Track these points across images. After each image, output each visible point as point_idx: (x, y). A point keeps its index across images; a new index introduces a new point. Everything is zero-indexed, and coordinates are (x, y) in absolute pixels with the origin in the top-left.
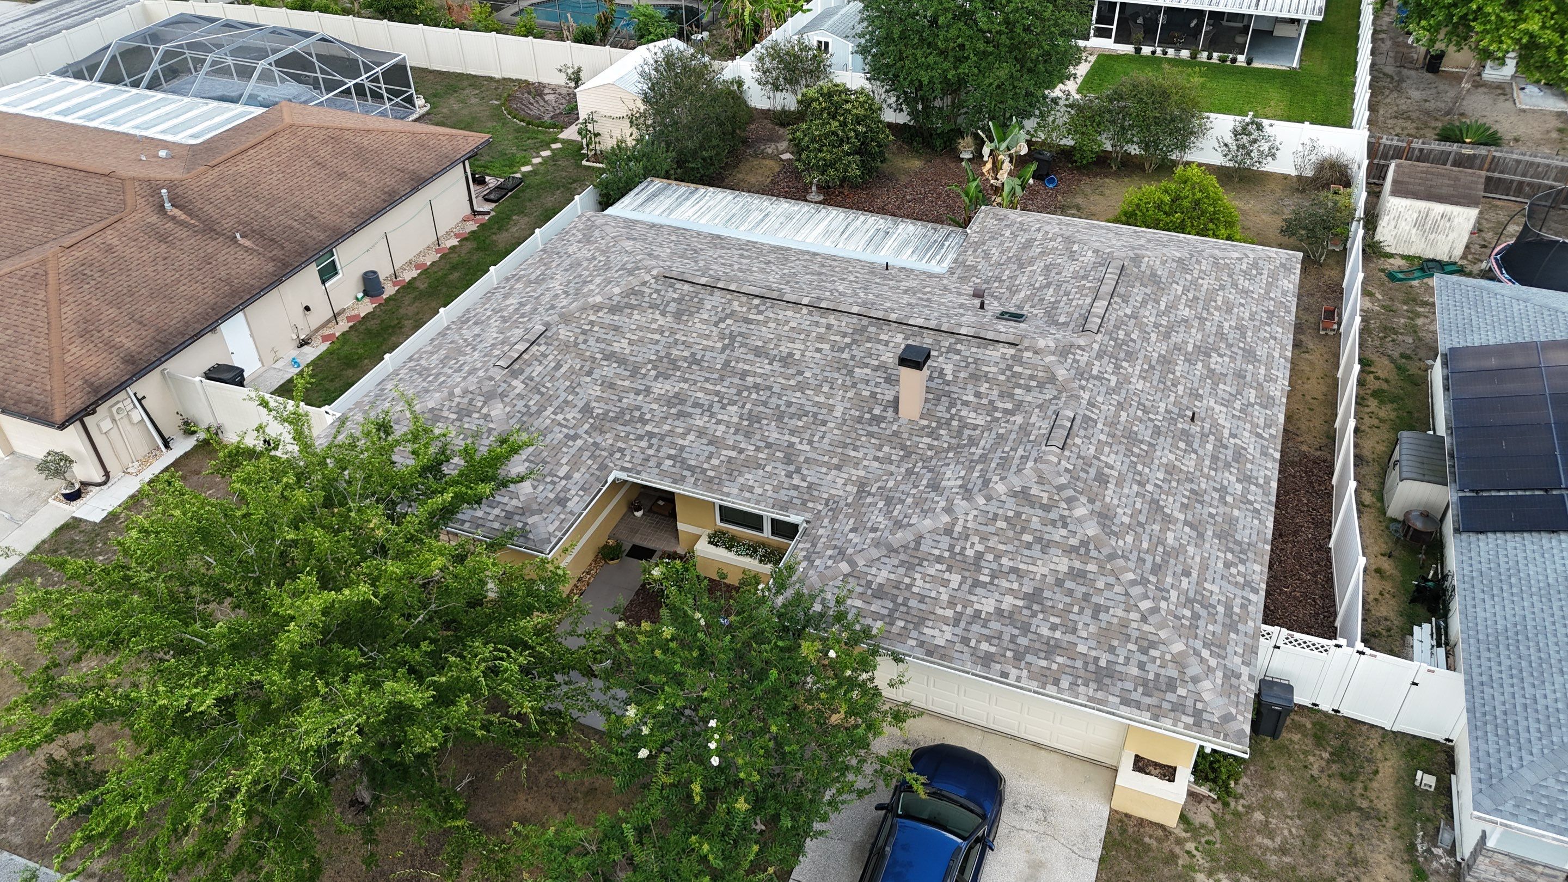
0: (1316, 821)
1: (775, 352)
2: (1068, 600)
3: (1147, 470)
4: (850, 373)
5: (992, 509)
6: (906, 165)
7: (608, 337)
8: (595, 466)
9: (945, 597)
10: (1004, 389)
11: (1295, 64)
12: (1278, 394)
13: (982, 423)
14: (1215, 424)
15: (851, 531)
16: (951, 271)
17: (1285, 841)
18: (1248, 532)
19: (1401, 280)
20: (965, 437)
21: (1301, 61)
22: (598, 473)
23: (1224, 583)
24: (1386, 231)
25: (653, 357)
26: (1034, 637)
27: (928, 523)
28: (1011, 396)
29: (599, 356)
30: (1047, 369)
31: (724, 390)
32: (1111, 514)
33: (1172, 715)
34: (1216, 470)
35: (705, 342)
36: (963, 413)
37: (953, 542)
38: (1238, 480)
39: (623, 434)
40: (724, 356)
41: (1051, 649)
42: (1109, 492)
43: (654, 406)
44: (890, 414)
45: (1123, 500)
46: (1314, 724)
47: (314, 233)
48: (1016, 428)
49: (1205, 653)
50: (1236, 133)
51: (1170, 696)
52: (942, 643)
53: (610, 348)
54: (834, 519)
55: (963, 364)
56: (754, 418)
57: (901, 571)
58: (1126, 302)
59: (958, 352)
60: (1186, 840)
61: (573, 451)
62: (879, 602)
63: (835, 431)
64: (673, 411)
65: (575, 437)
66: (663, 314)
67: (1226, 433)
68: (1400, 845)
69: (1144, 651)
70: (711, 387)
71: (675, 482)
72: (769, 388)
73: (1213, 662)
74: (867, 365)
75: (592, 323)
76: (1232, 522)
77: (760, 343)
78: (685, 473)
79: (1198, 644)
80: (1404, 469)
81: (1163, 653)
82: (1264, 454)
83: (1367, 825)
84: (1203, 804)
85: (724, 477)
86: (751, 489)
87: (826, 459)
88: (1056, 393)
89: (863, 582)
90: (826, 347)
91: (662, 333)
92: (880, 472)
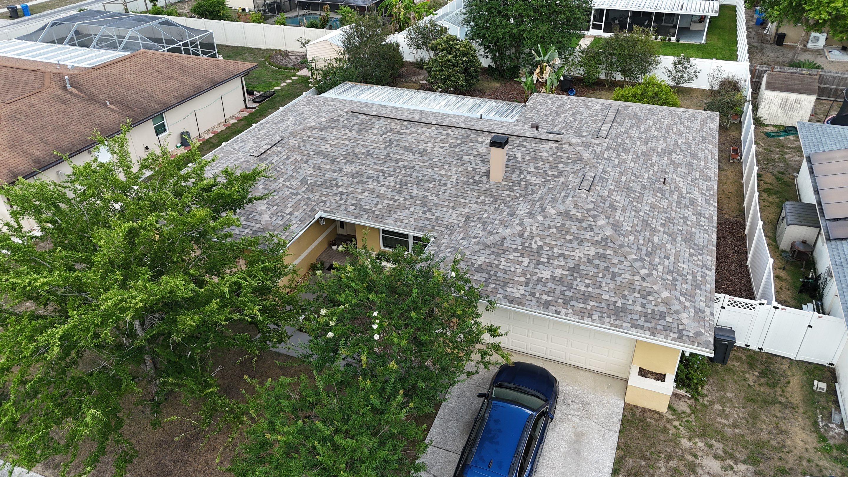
0: (754, 409)
1: (416, 149)
2: (596, 270)
3: (639, 205)
4: (461, 158)
5: (547, 222)
6: (490, 86)
7: (318, 143)
8: (308, 210)
9: (519, 271)
10: (552, 164)
11: (703, 41)
12: (713, 175)
13: (540, 182)
14: (677, 186)
15: (461, 239)
16: (518, 121)
17: (735, 420)
18: (702, 240)
19: (773, 136)
20: (529, 190)
21: (706, 40)
22: (310, 213)
23: (690, 264)
24: (763, 111)
25: (344, 153)
26: (576, 291)
27: (508, 231)
28: (557, 168)
29: (312, 153)
30: (577, 153)
31: (385, 169)
32: (620, 225)
33: (664, 333)
34: (680, 208)
35: (375, 145)
36: (528, 178)
37: (524, 241)
38: (693, 214)
39: (325, 193)
40: (386, 152)
41: (586, 297)
42: (618, 214)
43: (344, 178)
44: (484, 179)
45: (626, 218)
46: (747, 357)
47: (153, 105)
48: (560, 183)
49: (682, 299)
50: (675, 64)
51: (662, 322)
52: (518, 296)
53: (319, 149)
54: (451, 234)
55: (528, 152)
56: (403, 183)
57: (493, 257)
58: (622, 126)
59: (524, 146)
60: (673, 420)
61: (295, 201)
62: (479, 274)
63: (452, 189)
64: (355, 180)
65: (297, 194)
66: (351, 131)
67: (684, 191)
68: (808, 422)
69: (644, 297)
70: (378, 168)
71: (356, 217)
72: (413, 167)
73: (687, 304)
74: (470, 154)
75: (309, 136)
76: (692, 234)
77: (407, 145)
78: (362, 213)
79: (678, 294)
80: (789, 220)
81: (656, 298)
82: (708, 203)
83: (786, 411)
84: (682, 400)
85: (385, 214)
86: (401, 221)
87: (446, 203)
88: (583, 166)
89: (469, 264)
90: (446, 145)
91: (350, 141)
92: (479, 210)
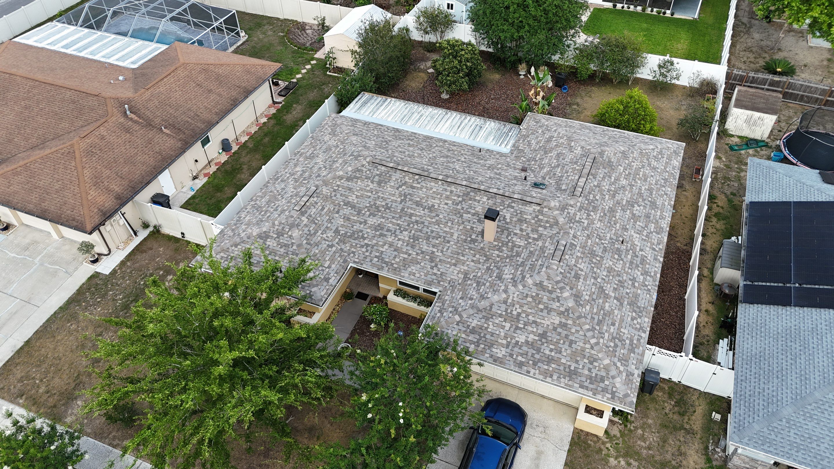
0: (665, 434)
1: (426, 204)
2: (558, 337)
3: (599, 271)
4: (461, 216)
5: (526, 292)
6: (492, 77)
7: (346, 193)
8: (342, 261)
9: (502, 334)
10: (534, 227)
11: (696, 16)
12: (665, 226)
13: (523, 244)
14: (633, 245)
15: (461, 298)
16: (512, 152)
17: (651, 443)
18: (644, 301)
19: (736, 150)
20: (514, 251)
21: (699, 14)
22: (343, 264)
23: (630, 328)
24: (730, 124)
25: (368, 205)
26: (542, 355)
27: (496, 298)
28: (537, 231)
29: (342, 203)
30: (555, 218)
31: (401, 223)
32: (580, 295)
33: (602, 393)
34: (631, 269)
35: (392, 198)
36: (514, 239)
37: (507, 307)
38: (642, 274)
39: (354, 244)
40: (401, 206)
41: (550, 360)
42: (580, 284)
43: (369, 230)
44: (480, 238)
45: (587, 287)
46: (669, 388)
47: (199, 125)
48: (538, 248)
49: (619, 364)
50: (660, 67)
51: (602, 385)
52: (501, 356)
53: (347, 199)
54: (453, 292)
55: (515, 214)
56: (416, 238)
57: (483, 320)
58: (595, 178)
59: (513, 207)
60: (607, 442)
61: (331, 253)
62: (473, 335)
63: (454, 246)
64: (378, 233)
65: (332, 246)
66: (372, 182)
67: (638, 249)
68: (702, 446)
69: (591, 363)
70: (395, 221)
71: (379, 269)
72: (423, 223)
73: (622, 368)
74: (469, 213)
75: (338, 186)
76: (636, 296)
77: (418, 199)
78: (384, 265)
79: (616, 360)
80: (723, 262)
81: (600, 364)
82: (655, 259)
83: (688, 437)
84: (616, 425)
85: (402, 267)
86: (414, 274)
87: (449, 260)
88: (558, 230)
89: (466, 326)
90: (450, 202)
91: (372, 192)
92: (475, 268)
